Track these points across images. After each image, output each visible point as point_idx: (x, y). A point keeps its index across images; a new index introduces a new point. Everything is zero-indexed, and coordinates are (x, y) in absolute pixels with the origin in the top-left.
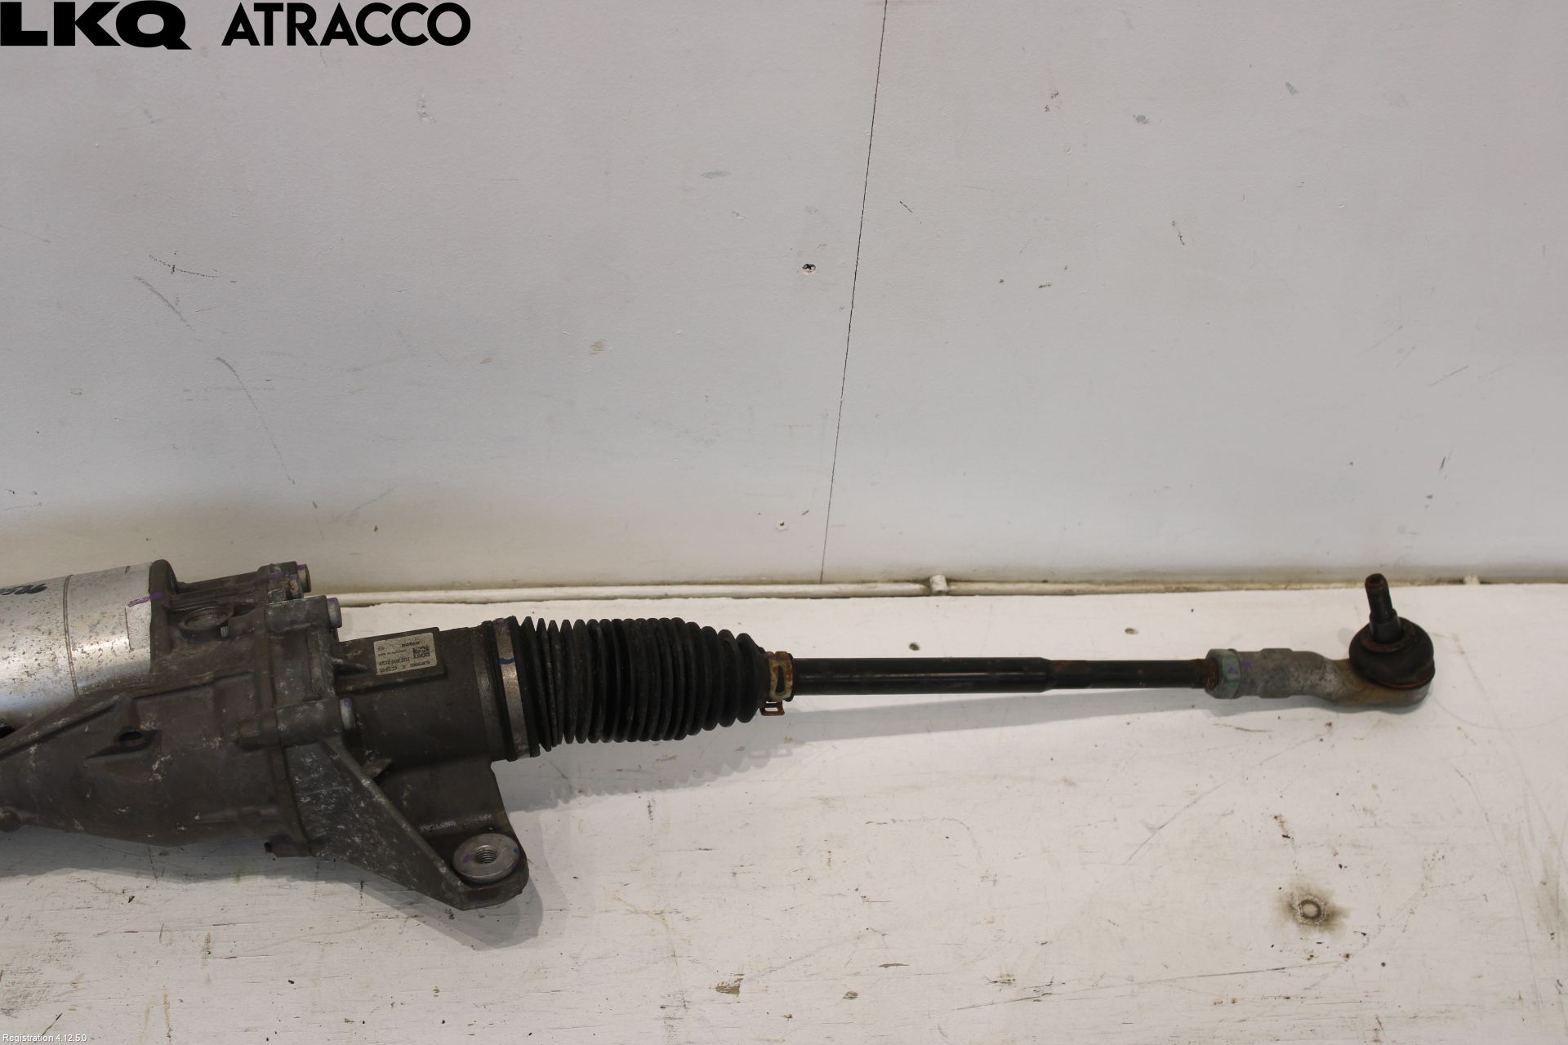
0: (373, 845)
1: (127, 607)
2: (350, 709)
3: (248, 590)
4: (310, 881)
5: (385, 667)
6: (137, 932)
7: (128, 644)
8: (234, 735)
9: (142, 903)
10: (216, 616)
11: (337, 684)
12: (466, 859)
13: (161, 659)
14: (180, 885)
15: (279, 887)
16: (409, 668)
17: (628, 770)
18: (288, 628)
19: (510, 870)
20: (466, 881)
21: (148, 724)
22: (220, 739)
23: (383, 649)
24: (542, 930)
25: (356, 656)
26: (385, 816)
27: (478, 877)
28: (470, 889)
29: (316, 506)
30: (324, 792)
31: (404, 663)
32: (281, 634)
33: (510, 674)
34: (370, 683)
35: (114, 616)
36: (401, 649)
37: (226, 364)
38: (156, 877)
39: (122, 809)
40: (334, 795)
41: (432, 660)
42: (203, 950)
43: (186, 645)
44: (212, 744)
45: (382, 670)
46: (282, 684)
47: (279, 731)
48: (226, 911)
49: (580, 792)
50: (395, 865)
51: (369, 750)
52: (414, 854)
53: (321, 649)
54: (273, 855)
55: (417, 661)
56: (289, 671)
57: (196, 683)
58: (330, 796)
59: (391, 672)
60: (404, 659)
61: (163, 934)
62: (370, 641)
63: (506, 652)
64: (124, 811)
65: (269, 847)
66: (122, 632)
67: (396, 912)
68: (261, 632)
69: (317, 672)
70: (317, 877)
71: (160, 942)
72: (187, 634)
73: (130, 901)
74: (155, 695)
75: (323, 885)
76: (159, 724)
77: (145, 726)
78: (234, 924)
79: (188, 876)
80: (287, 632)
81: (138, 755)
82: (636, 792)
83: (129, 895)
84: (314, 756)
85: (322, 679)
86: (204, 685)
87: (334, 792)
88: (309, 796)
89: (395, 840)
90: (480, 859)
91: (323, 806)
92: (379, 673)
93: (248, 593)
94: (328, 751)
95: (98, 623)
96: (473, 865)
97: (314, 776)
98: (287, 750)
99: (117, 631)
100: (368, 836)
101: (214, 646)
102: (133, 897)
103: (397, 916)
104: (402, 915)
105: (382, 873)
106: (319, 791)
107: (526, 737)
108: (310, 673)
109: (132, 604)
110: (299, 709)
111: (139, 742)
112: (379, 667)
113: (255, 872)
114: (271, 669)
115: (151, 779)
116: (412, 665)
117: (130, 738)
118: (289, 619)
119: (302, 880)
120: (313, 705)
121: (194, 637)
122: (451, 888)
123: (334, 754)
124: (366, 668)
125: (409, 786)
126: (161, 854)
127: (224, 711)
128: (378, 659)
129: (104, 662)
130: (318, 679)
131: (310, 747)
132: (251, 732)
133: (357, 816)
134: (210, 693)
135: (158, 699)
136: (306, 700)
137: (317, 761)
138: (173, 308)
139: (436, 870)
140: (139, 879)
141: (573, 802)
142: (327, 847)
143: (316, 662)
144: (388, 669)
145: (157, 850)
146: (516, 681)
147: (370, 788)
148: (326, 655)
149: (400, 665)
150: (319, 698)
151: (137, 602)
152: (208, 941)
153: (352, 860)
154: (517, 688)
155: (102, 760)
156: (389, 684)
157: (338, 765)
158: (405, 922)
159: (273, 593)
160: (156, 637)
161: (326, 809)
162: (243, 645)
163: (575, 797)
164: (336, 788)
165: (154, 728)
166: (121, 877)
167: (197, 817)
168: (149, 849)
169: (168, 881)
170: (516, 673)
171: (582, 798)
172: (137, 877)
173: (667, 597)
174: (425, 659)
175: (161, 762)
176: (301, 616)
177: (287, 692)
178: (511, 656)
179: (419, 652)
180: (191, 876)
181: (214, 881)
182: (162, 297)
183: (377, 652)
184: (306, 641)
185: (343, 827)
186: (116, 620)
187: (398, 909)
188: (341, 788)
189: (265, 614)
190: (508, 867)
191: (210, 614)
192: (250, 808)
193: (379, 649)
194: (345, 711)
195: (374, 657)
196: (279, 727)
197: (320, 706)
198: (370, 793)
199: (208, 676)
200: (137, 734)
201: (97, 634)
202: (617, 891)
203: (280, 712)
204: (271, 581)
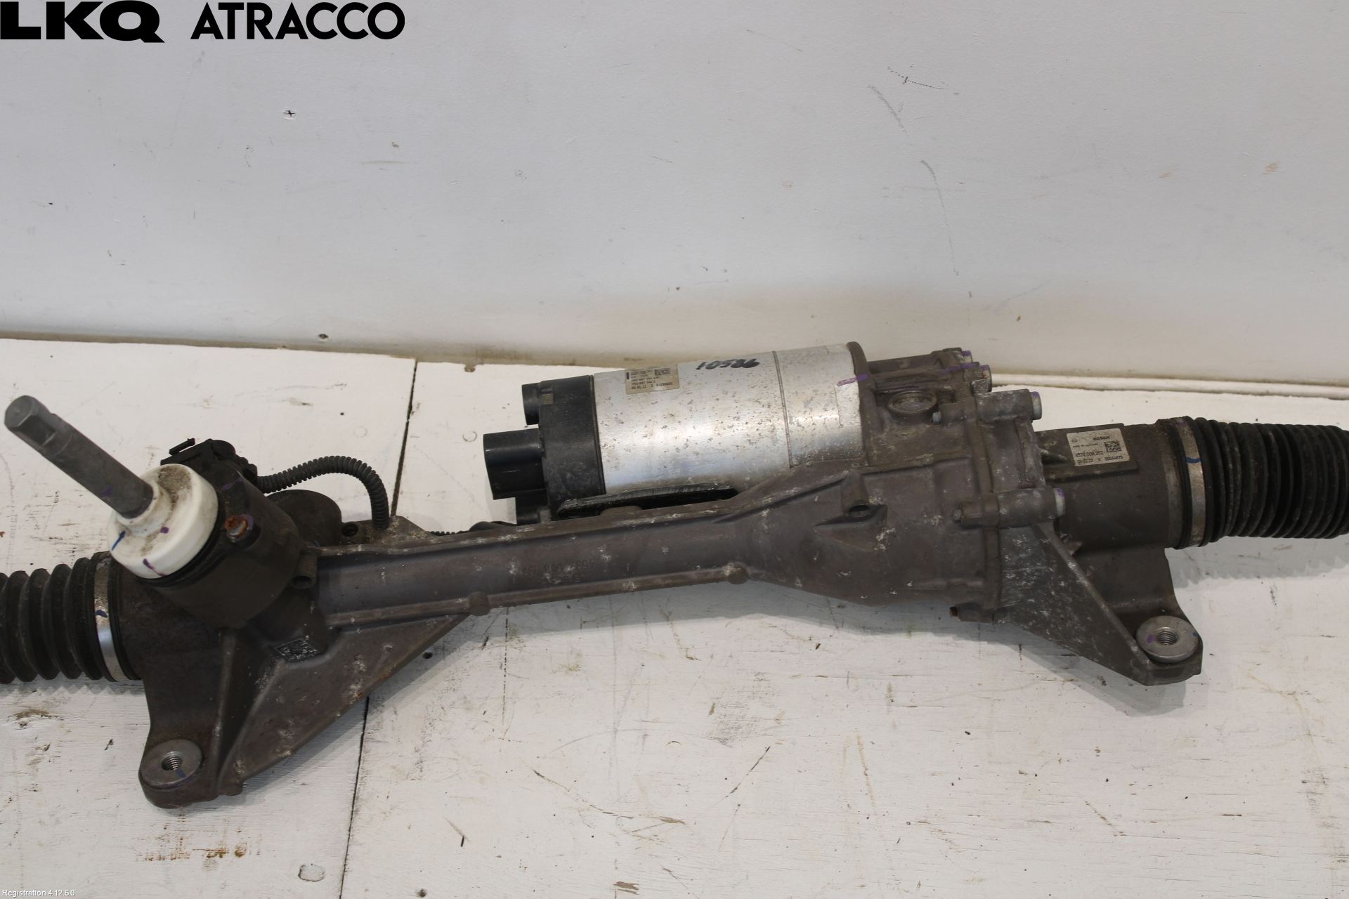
0: (1062, 619)
1: (836, 386)
2: (1063, 498)
3: (945, 377)
4: (973, 640)
5: (1081, 458)
6: (826, 677)
7: (838, 419)
8: (958, 515)
9: (827, 651)
10: (918, 400)
11: (1046, 473)
12: (1150, 639)
13: (876, 438)
14: (859, 636)
15: (947, 644)
16: (1104, 461)
17: (1249, 557)
18: (996, 419)
19: (1192, 653)
20: (1153, 660)
21: (875, 499)
22: (940, 517)
23: (1076, 441)
24: (1186, 701)
25: (1053, 446)
26: (1086, 596)
27: (1164, 657)
28: (1157, 668)
29: (971, 296)
30: (1028, 570)
31: (1098, 456)
32: (991, 423)
33: (1196, 472)
34: (1071, 474)
35: (825, 394)
36: (1094, 443)
37: (929, 167)
38: (837, 628)
39: (845, 572)
40: (1036, 574)
41: (1124, 455)
42: (886, 697)
43: (895, 426)
44: (932, 521)
45: (1080, 462)
46: (999, 471)
47: (1000, 514)
48: (903, 664)
49: (1207, 574)
50: (1081, 639)
51: (1065, 533)
52: (1108, 632)
53: (1031, 440)
54: (957, 619)
55: (1111, 455)
56: (1004, 459)
57: (918, 463)
58: (1032, 574)
59: (1088, 464)
60: (1098, 453)
61: (850, 680)
62: (1062, 433)
63: (1192, 452)
64: (846, 574)
65: (955, 611)
66: (833, 409)
67: (1053, 676)
68: (972, 421)
69: (1030, 461)
70: (979, 638)
71: (848, 687)
72: (897, 417)
73: (817, 648)
74: (881, 472)
75: (985, 645)
76: (885, 499)
77: (873, 501)
78: (911, 676)
79: (865, 628)
80: (996, 421)
81: (862, 525)
82: (1258, 577)
83: (815, 642)
84: (1025, 538)
85: (1035, 468)
86: (925, 466)
87: (1037, 571)
88: (1015, 573)
89: (1089, 618)
90: (1160, 639)
91: (1024, 582)
92: (1077, 465)
93: (946, 380)
94: (1039, 534)
95: (812, 400)
96: (1157, 645)
97: (1023, 556)
98: (1002, 532)
99: (828, 408)
100: (1060, 611)
101: (924, 428)
102: (819, 645)
103: (1055, 679)
104: (1059, 678)
105: (1064, 644)
106: (1024, 569)
107: (1203, 531)
108: (1024, 462)
109: (840, 384)
110: (1018, 495)
111: (863, 514)
112: (1076, 459)
113: (924, 629)
114: (988, 457)
115: (876, 549)
116: (1107, 459)
117: (859, 510)
118: (998, 410)
119: (967, 639)
120: (1030, 493)
121: (903, 419)
122: (1138, 664)
123: (1045, 538)
124: (1066, 459)
125: (1091, 567)
126: (839, 607)
127: (945, 491)
128: (1074, 451)
129: (817, 436)
130: (1031, 469)
131: (1022, 530)
132: (974, 513)
133: (1053, 593)
134: (929, 473)
135: (884, 476)
136: (1021, 488)
137: (1026, 543)
138: (895, 115)
139: (1128, 649)
140: (822, 628)
141: (1202, 583)
142: (1008, 616)
143: (1028, 453)
144: (1085, 461)
145: (835, 602)
146: (1202, 480)
147: (1076, 570)
148: (1036, 446)
149: (1095, 457)
150: (1034, 487)
151: (845, 382)
152: (890, 690)
153: (1033, 630)
154: (1203, 486)
155: (830, 528)
156: (1086, 475)
157: (1047, 548)
158: (1063, 684)
159: (977, 383)
160: (868, 416)
161: (1026, 585)
162: (955, 431)
163: (1203, 578)
164: (1038, 568)
165: (881, 503)
166: (807, 625)
167: (910, 585)
168: (828, 602)
169: (848, 632)
170: (1201, 472)
171: (1209, 580)
172: (821, 626)
173: (1268, 394)
174: (1118, 454)
175: (886, 533)
176: (1009, 407)
177: (1003, 479)
178: (1196, 456)
179: (1111, 446)
180: (868, 628)
181: (889, 635)
182: (888, 105)
183: (1072, 445)
184: (1017, 431)
185: (1033, 601)
186: (827, 398)
187: (1055, 672)
188: (1044, 567)
189: (976, 404)
190: (1190, 650)
191: (913, 397)
192: (959, 580)
193: (1073, 441)
194: (1060, 500)
195: (1070, 448)
196: (1001, 511)
197: (1036, 494)
198: (1075, 575)
199: (928, 458)
200: (865, 507)
201: (811, 410)
202: (1251, 670)
203: (1001, 497)
204: (967, 370)
